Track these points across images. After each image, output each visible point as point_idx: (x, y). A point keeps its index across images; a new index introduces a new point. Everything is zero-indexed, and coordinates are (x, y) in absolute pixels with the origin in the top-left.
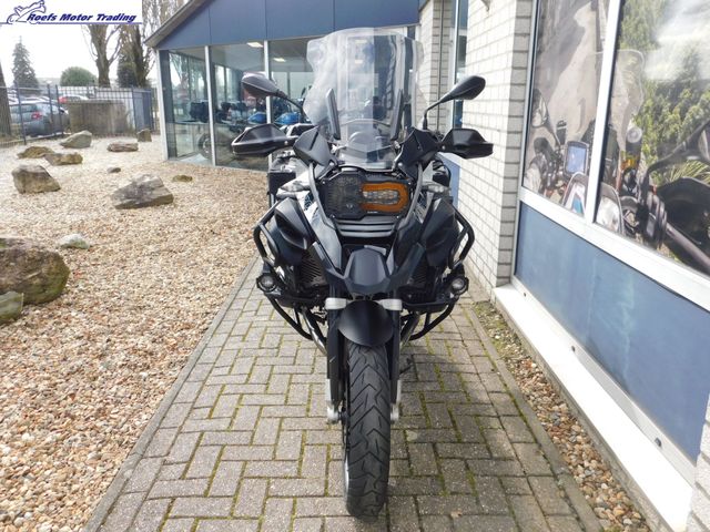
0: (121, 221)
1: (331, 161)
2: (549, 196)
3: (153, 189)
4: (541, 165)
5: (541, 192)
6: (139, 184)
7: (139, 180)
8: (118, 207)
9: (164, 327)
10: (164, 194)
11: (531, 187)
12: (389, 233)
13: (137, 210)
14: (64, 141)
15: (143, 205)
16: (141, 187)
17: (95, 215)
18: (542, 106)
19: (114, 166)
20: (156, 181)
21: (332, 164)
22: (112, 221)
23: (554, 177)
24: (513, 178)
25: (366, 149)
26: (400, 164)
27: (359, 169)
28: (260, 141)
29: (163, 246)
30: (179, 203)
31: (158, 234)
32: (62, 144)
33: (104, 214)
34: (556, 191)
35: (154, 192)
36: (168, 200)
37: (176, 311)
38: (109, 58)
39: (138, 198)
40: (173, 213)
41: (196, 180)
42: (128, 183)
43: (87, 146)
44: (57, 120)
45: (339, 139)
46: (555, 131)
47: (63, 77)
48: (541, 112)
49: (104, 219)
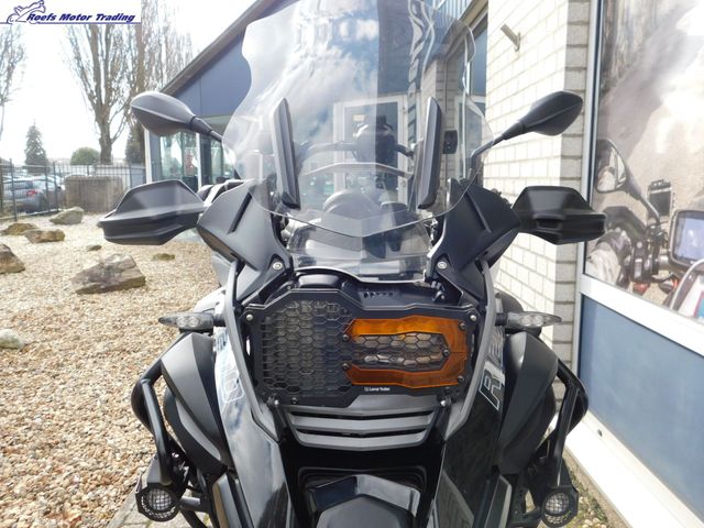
0: (77, 309)
1: (276, 257)
2: (639, 292)
3: (122, 271)
4: (620, 247)
5: (623, 284)
6: (106, 265)
7: (108, 259)
8: (80, 292)
9: (72, 483)
10: (135, 276)
11: (601, 275)
12: (420, 437)
13: (102, 296)
14: (54, 217)
15: (109, 289)
16: (109, 268)
17: (51, 301)
18: (615, 160)
19: (94, 243)
20: (127, 261)
21: (277, 266)
22: (67, 309)
23: (648, 264)
24: (570, 262)
25: (359, 230)
26: (442, 265)
27: (342, 277)
28: (151, 212)
29: (116, 343)
30: (152, 287)
31: (115, 327)
32: (51, 221)
33: (61, 300)
34: (654, 286)
35: (124, 274)
36: (139, 283)
37: (98, 451)
38: (112, 137)
39: (105, 281)
40: (141, 299)
41: (179, 257)
42: (95, 264)
43: (78, 222)
44: (52, 196)
45: (296, 206)
46: (645, 195)
47: (73, 157)
48: (613, 171)
49: (59, 307)
